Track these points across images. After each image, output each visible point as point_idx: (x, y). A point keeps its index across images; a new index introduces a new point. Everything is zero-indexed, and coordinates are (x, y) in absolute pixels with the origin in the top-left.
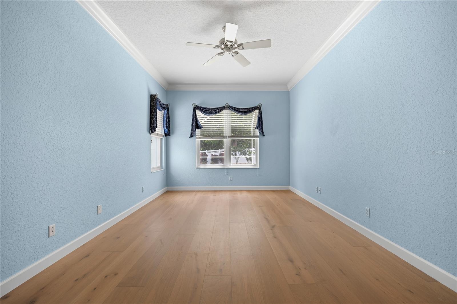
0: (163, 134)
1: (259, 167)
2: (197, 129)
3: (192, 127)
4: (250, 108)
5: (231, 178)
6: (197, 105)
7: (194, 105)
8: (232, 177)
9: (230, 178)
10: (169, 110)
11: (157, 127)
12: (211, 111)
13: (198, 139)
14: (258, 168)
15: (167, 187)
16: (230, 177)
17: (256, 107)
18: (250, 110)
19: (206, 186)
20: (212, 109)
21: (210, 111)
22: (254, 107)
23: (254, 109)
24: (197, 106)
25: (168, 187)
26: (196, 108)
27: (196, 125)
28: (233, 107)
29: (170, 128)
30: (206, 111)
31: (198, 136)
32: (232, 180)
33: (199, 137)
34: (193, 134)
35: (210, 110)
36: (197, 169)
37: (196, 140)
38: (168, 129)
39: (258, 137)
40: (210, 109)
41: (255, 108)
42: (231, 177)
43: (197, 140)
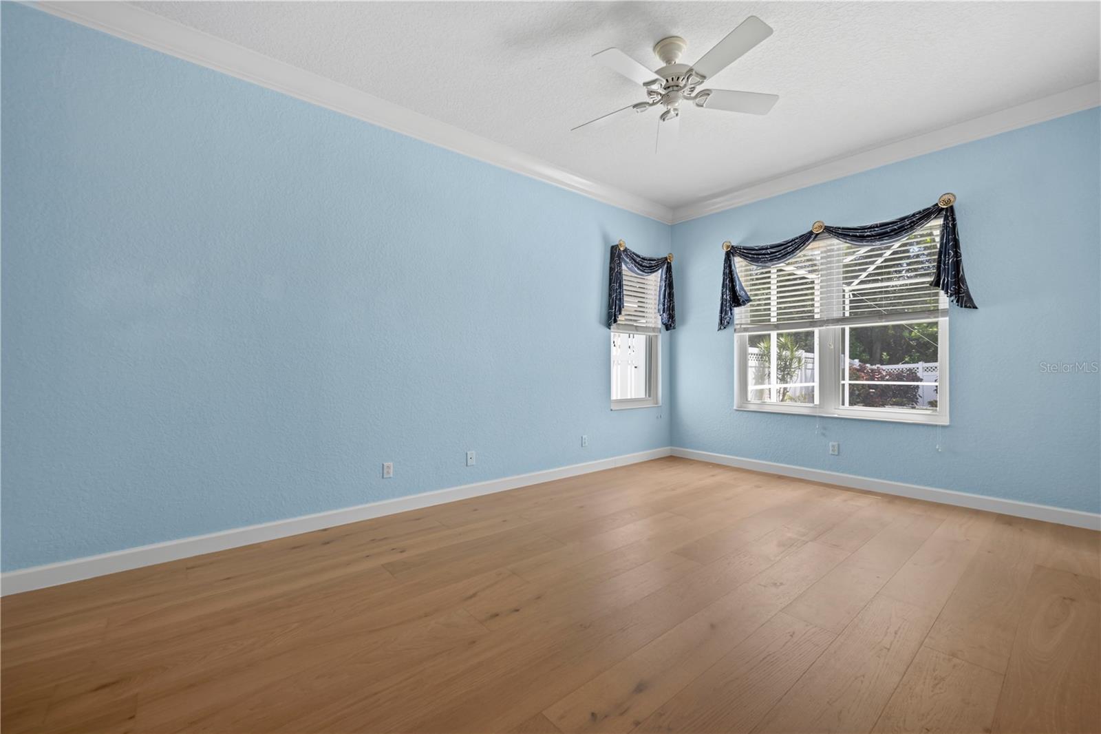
0: (660, 325)
1: (947, 423)
2: (735, 306)
3: (722, 304)
4: (903, 219)
5: (836, 449)
6: (733, 244)
7: (728, 247)
8: (839, 445)
9: (833, 446)
10: (673, 270)
11: (620, 314)
12: (772, 253)
13: (739, 332)
14: (943, 427)
15: (669, 448)
16: (831, 444)
17: (929, 208)
18: (903, 226)
19: (759, 459)
20: (772, 247)
21: (768, 254)
22: (920, 212)
23: (920, 219)
24: (732, 246)
25: (673, 448)
26: (731, 252)
27: (733, 297)
28: (839, 228)
29: (673, 310)
30: (756, 255)
31: (741, 324)
32: (838, 454)
33: (742, 326)
34: (725, 321)
35: (769, 251)
36: (737, 412)
37: (736, 335)
38: (670, 314)
39: (945, 313)
40: (767, 249)
41: (926, 215)
42: (836, 444)
43: (740, 334)
